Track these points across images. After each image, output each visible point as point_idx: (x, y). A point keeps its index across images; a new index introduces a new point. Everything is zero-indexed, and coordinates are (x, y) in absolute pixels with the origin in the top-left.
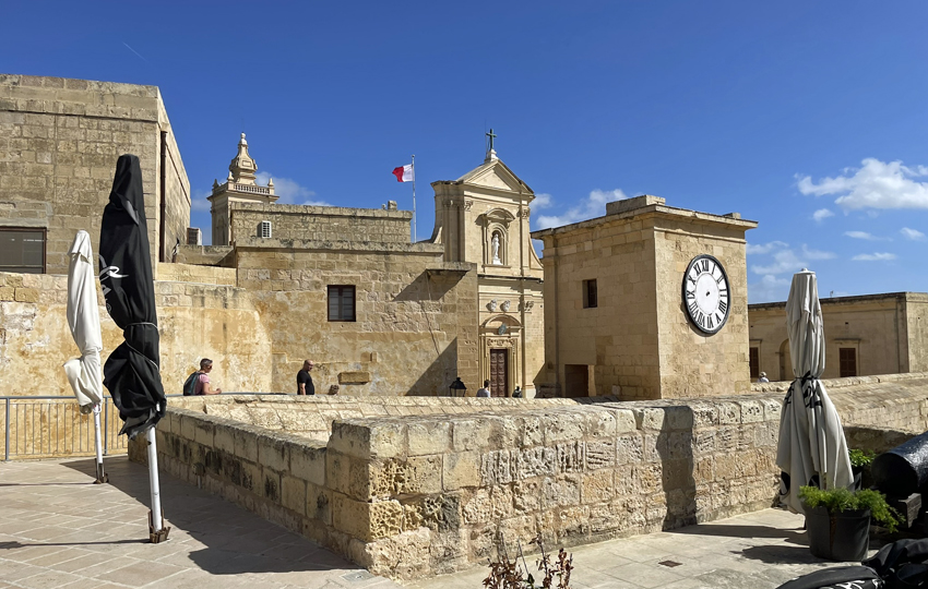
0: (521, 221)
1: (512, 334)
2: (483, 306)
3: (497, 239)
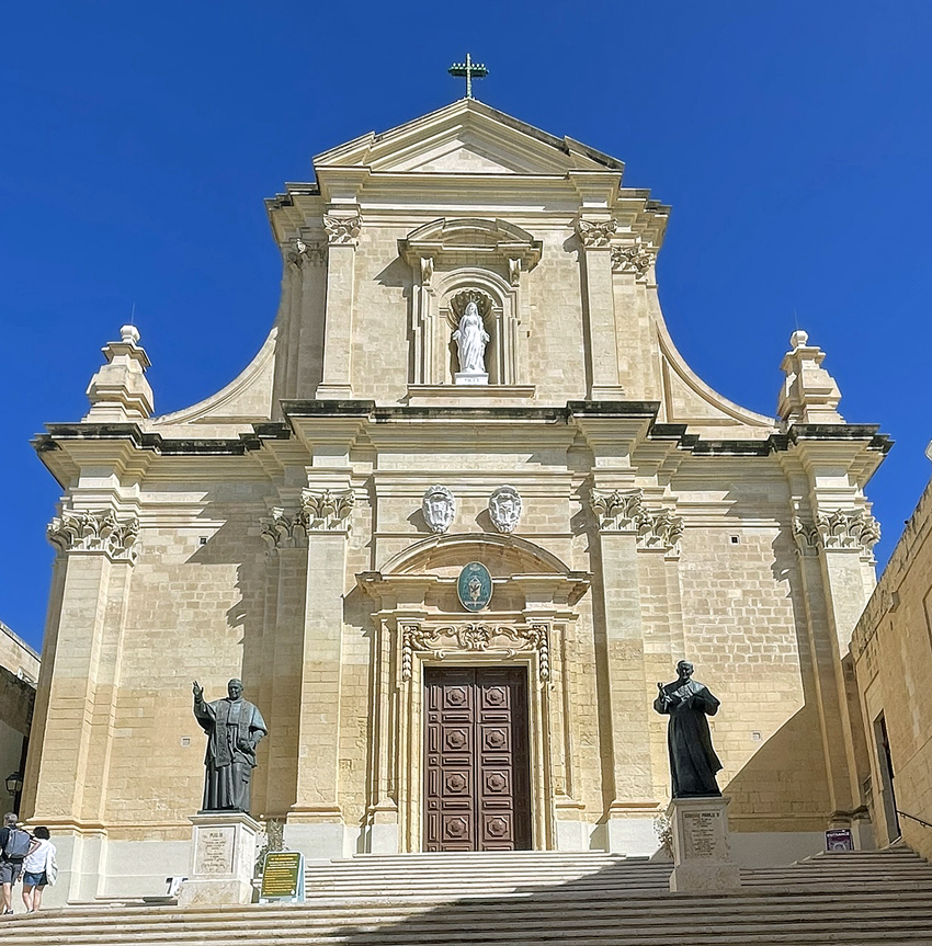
0: (582, 260)
1: (531, 607)
2: (393, 516)
3: (473, 317)
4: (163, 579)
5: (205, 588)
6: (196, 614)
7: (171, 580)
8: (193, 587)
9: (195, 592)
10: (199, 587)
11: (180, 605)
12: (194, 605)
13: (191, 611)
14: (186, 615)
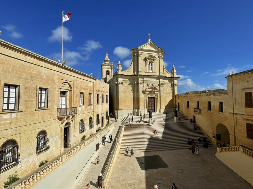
0: (159, 59)
1: (156, 93)
2: (145, 84)
3: (151, 65)
7: (126, 87)
12: (128, 90)
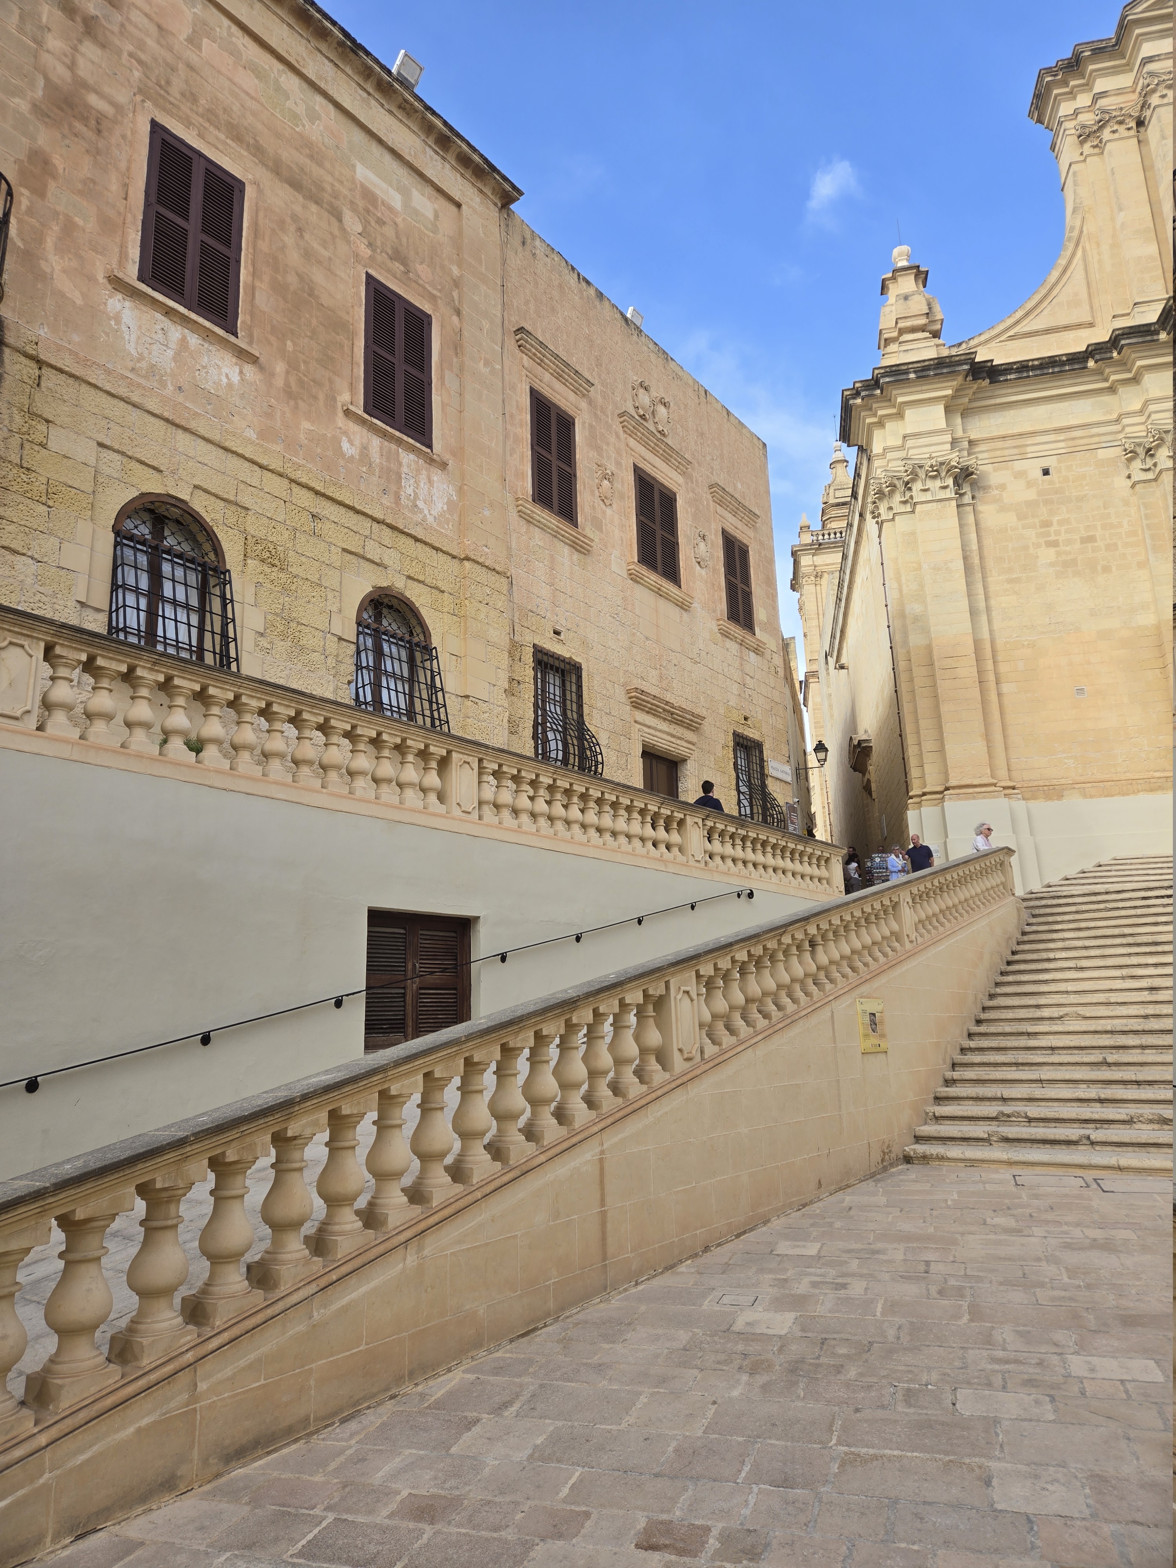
4: (1010, 519)
5: (1061, 523)
6: (1058, 554)
7: (1019, 518)
8: (1046, 524)
9: (1052, 529)
10: (1055, 523)
11: (1037, 546)
12: (1054, 544)
13: (1052, 551)
14: (1047, 555)
